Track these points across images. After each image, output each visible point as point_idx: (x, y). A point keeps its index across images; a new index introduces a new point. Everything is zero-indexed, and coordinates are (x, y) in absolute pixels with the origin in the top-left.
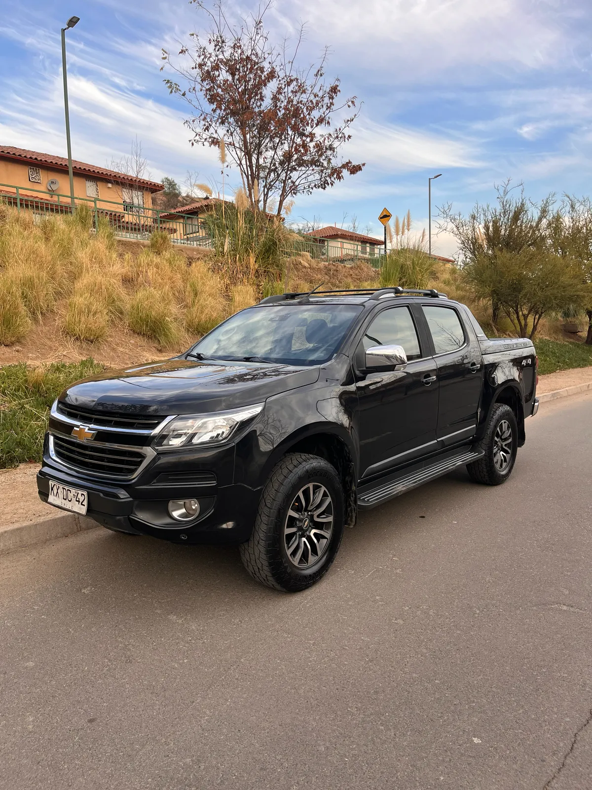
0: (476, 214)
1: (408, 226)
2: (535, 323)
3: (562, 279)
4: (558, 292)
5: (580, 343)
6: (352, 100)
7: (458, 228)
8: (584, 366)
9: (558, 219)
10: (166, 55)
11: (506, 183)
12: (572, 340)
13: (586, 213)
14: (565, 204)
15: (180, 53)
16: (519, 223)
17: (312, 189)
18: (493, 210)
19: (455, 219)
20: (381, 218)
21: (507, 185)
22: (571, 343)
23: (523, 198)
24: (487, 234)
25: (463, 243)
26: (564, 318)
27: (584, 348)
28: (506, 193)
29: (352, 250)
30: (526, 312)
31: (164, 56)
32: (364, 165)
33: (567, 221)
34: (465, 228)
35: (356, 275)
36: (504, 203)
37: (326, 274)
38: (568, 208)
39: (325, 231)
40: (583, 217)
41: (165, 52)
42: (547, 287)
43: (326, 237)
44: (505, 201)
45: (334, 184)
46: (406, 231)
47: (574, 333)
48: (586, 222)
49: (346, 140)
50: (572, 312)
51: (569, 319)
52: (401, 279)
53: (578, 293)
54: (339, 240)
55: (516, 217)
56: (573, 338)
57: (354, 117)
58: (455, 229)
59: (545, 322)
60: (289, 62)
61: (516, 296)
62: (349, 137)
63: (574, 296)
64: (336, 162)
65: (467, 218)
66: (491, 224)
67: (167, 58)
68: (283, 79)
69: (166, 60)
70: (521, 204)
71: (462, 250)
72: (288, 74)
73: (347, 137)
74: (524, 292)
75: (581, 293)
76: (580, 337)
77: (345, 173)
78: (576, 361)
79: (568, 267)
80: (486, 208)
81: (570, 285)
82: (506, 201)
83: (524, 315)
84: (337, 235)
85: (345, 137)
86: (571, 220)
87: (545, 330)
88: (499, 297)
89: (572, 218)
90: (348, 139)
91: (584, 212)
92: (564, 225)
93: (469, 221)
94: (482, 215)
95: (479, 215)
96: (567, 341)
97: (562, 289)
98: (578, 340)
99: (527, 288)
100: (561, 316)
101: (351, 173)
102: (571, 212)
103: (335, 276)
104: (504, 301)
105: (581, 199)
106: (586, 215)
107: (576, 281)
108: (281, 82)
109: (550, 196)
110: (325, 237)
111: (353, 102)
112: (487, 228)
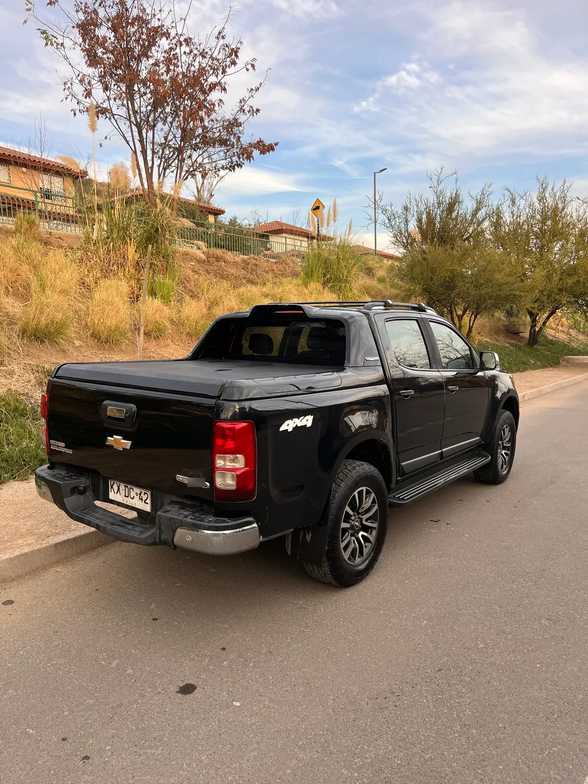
0: (409, 206)
1: (335, 216)
2: (471, 324)
3: (497, 276)
4: (493, 291)
5: (522, 344)
6: (252, 63)
7: (389, 220)
8: (525, 370)
9: (498, 214)
10: (30, 6)
11: (439, 172)
12: (514, 342)
13: (528, 208)
14: (506, 199)
15: (48, 4)
16: (454, 215)
17: (219, 170)
18: (425, 200)
19: (386, 210)
20: (314, 210)
21: (441, 173)
22: (512, 345)
23: (458, 189)
24: (420, 228)
25: (395, 236)
26: (507, 317)
27: (525, 350)
28: (439, 182)
29: (292, 245)
30: (460, 313)
31: (28, 7)
32: (276, 144)
33: (507, 218)
34: (397, 220)
35: (280, 270)
36: (438, 193)
37: (243, 269)
38: (509, 202)
39: (270, 226)
40: (524, 212)
41: (30, 3)
42: (481, 285)
43: (270, 232)
44: (438, 191)
45: (243, 166)
46: (332, 222)
47: (516, 333)
48: (527, 217)
49: (255, 114)
50: (515, 312)
51: (512, 319)
52: (325, 275)
53: (514, 292)
54: (284, 235)
55: (451, 207)
56: (515, 339)
57: (259, 86)
58: (387, 221)
59: (486, 322)
60: (181, 19)
61: (449, 296)
62: (258, 110)
63: (511, 295)
64: (245, 140)
65: (399, 210)
66: (424, 216)
67: (32, 9)
68: (174, 38)
69: (31, 12)
70: (456, 194)
71: (394, 244)
72: (179, 32)
73: (255, 110)
74: (457, 291)
75: (517, 293)
76: (523, 338)
77: (256, 153)
78: (515, 365)
79: (503, 264)
80: (418, 199)
81: (506, 284)
82: (440, 191)
83: (458, 316)
84: (280, 230)
85: (253, 110)
86: (511, 215)
87: (486, 331)
88: (430, 296)
89: (512, 213)
90: (256, 114)
91: (525, 207)
92: (504, 219)
93: (402, 213)
94: (415, 207)
95: (411, 206)
96: (509, 343)
97: (497, 288)
98: (520, 341)
99: (461, 286)
100: (504, 316)
101: (261, 153)
102: (511, 206)
103: (254, 271)
104: (438, 301)
105: (522, 194)
106: (527, 211)
107: (511, 279)
108: (173, 41)
109: (486, 187)
110: (267, 232)
111: (253, 66)
112: (419, 220)
